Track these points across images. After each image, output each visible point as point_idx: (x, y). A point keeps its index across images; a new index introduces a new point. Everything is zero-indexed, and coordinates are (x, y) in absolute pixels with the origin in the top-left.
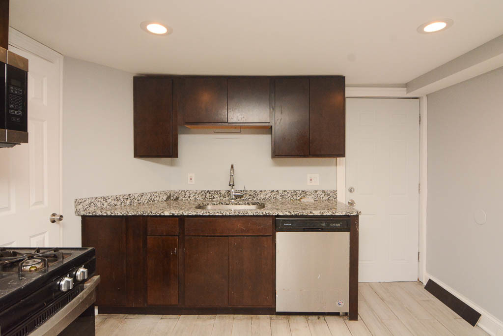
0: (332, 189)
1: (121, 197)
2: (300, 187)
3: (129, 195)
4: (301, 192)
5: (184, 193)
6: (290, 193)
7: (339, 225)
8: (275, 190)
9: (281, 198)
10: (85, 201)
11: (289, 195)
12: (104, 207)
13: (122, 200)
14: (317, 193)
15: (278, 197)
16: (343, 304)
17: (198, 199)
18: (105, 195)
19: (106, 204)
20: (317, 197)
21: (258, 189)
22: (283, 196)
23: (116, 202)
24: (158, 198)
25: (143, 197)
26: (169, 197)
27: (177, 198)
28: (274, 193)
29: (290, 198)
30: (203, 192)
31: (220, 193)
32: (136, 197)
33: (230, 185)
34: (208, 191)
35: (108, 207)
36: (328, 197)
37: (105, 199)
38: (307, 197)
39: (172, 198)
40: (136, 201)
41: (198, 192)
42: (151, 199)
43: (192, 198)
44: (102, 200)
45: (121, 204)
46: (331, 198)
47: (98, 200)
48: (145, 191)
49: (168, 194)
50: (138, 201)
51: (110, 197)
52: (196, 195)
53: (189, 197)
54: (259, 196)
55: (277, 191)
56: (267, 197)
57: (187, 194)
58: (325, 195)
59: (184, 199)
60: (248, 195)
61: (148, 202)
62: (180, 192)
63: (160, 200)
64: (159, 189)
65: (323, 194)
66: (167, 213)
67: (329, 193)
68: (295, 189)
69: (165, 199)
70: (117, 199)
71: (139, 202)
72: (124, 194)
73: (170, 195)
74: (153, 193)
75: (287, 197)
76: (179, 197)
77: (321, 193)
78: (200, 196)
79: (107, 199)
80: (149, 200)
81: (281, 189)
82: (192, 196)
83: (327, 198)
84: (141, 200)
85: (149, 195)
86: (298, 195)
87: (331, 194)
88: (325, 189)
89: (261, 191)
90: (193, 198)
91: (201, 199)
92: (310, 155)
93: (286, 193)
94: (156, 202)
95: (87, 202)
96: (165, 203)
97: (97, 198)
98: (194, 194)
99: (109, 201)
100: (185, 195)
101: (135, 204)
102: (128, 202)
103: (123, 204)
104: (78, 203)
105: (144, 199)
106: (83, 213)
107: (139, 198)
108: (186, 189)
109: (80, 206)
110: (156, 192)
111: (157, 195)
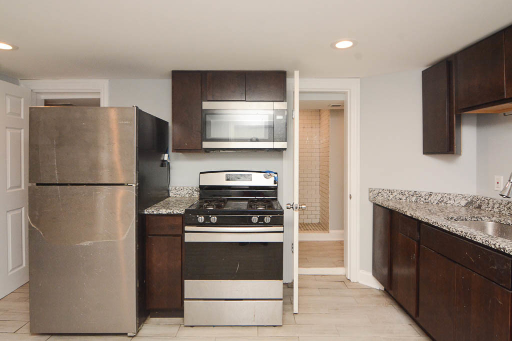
1: (406, 193)
3: (415, 192)
5: (487, 201)
10: (374, 190)
12: (390, 198)
13: (408, 195)
17: (504, 212)
18: (391, 188)
19: (391, 196)
23: (401, 197)
24: (452, 201)
25: (432, 197)
26: (470, 203)
27: (479, 207)
30: (510, 204)
32: (423, 195)
33: (502, 196)
35: (393, 199)
37: (391, 192)
39: (474, 205)
40: (423, 199)
41: (504, 203)
42: (443, 201)
44: (388, 192)
45: (406, 199)
47: (384, 191)
48: (434, 191)
49: (469, 200)
50: (425, 199)
51: (395, 191)
52: (501, 206)
53: (493, 208)
57: (491, 203)
59: (487, 209)
61: (437, 203)
62: (483, 199)
63: (456, 204)
64: (454, 191)
69: (463, 204)
70: (402, 194)
71: (427, 201)
72: (409, 190)
73: (473, 201)
74: (446, 195)
76: (481, 206)
78: (506, 209)
79: (393, 191)
80: (440, 202)
82: (496, 207)
84: (430, 199)
85: (441, 196)
90: (498, 210)
91: (507, 214)
94: (449, 205)
95: (376, 192)
96: (463, 208)
97: (384, 190)
98: (498, 205)
99: (395, 194)
100: (488, 204)
102: (414, 199)
103: (408, 199)
104: (370, 191)
105: (433, 200)
106: (373, 200)
107: (427, 197)
108: (489, 196)
109: (371, 194)
110: (450, 194)
111: (451, 197)
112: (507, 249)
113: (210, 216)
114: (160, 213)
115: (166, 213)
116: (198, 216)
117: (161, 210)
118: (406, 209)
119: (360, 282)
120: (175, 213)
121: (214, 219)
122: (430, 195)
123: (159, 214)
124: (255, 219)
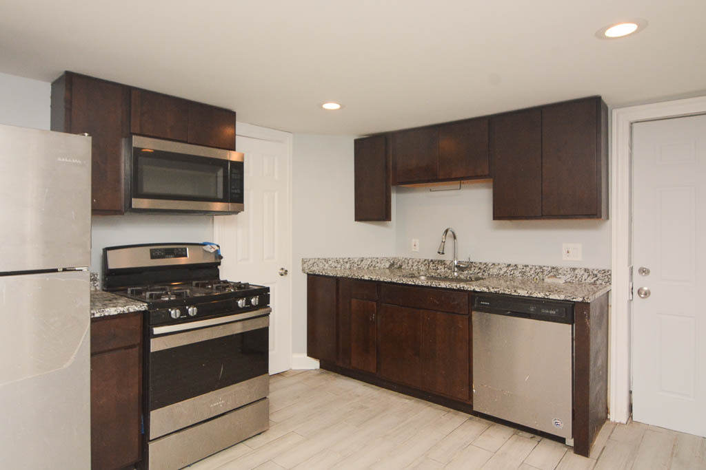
0: (602, 267)
1: (341, 260)
2: (548, 262)
3: (349, 258)
4: (550, 268)
5: (406, 261)
6: (534, 269)
7: (554, 312)
8: (513, 264)
9: (520, 275)
10: (309, 261)
11: (532, 272)
12: (326, 268)
13: (342, 263)
14: (576, 272)
15: (517, 273)
16: (562, 425)
18: (326, 257)
19: (327, 265)
20: (576, 277)
21: (489, 261)
22: (523, 273)
23: (336, 265)
24: (379, 265)
26: (392, 265)
27: (400, 267)
28: (511, 268)
29: (533, 276)
30: (426, 262)
31: (445, 264)
32: (356, 261)
33: (439, 253)
34: (432, 261)
35: (329, 268)
36: (595, 279)
37: (326, 260)
38: (560, 276)
39: (395, 266)
40: (356, 265)
41: (421, 261)
42: (372, 265)
43: (415, 268)
44: (324, 261)
45: (341, 267)
46: (600, 282)
48: (365, 256)
49: (392, 262)
51: (330, 259)
52: (419, 264)
53: (412, 266)
54: (491, 270)
55: (516, 265)
56: (502, 272)
57: (410, 262)
58: (589, 276)
60: (477, 269)
61: (368, 268)
62: (403, 260)
63: (382, 267)
64: (380, 255)
65: (586, 274)
66: (366, 278)
67: (595, 272)
68: (542, 265)
69: (388, 266)
70: (338, 262)
71: (359, 266)
72: (344, 257)
73: (394, 262)
74: (374, 259)
75: (529, 275)
76: (402, 266)
77: (583, 272)
78: (423, 265)
79: (328, 260)
80: (370, 266)
81: (521, 263)
82: (415, 265)
83: (593, 281)
84: (361, 265)
85: (370, 260)
86: (545, 273)
87: (599, 275)
88: (590, 267)
89: (494, 264)
92: (542, 215)
93: (528, 269)
94: (377, 268)
95: (311, 262)
96: (388, 270)
97: (319, 259)
98: (417, 263)
99: (330, 262)
100: (408, 263)
101: (355, 269)
102: (348, 266)
103: (343, 267)
104: (304, 262)
105: (364, 264)
106: (307, 271)
107: (359, 263)
108: (409, 257)
109: (305, 265)
110: (377, 258)
111: (379, 261)
112: (465, 286)
113: (187, 308)
114: (107, 314)
115: (116, 313)
116: (170, 310)
117: (107, 310)
118: (362, 274)
119: (293, 368)
120: (131, 310)
121: (192, 311)
122: (362, 261)
123: (105, 316)
124: (241, 303)
